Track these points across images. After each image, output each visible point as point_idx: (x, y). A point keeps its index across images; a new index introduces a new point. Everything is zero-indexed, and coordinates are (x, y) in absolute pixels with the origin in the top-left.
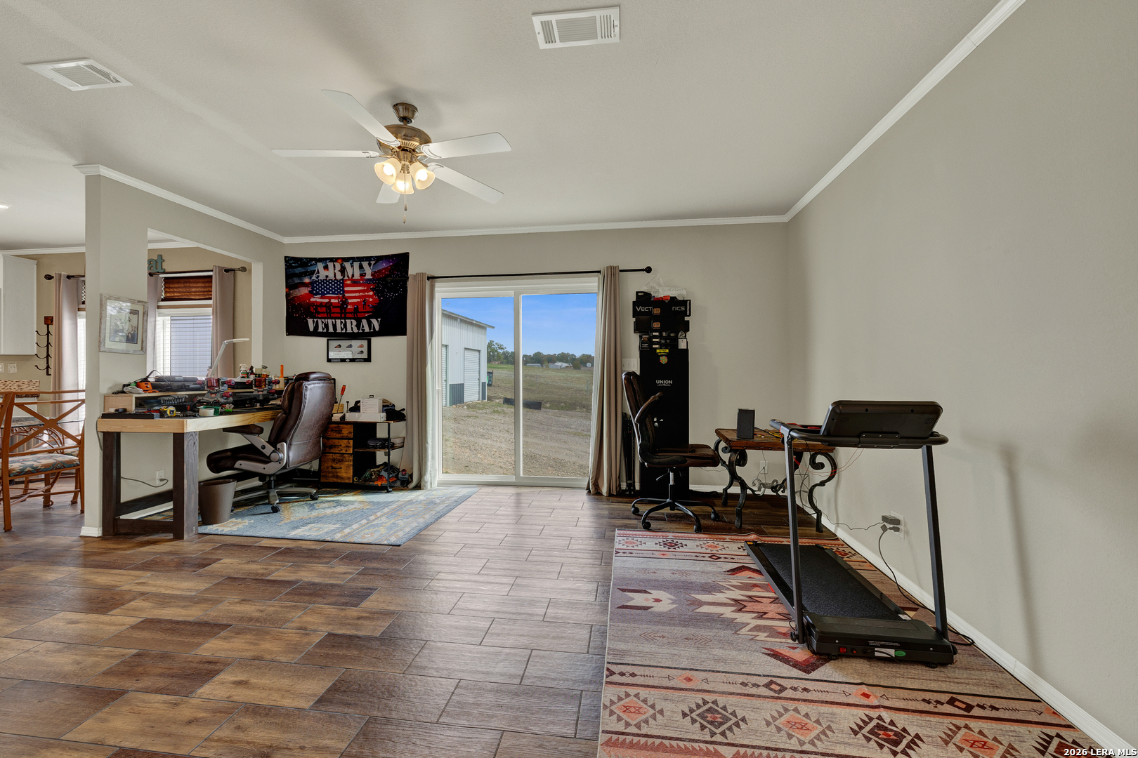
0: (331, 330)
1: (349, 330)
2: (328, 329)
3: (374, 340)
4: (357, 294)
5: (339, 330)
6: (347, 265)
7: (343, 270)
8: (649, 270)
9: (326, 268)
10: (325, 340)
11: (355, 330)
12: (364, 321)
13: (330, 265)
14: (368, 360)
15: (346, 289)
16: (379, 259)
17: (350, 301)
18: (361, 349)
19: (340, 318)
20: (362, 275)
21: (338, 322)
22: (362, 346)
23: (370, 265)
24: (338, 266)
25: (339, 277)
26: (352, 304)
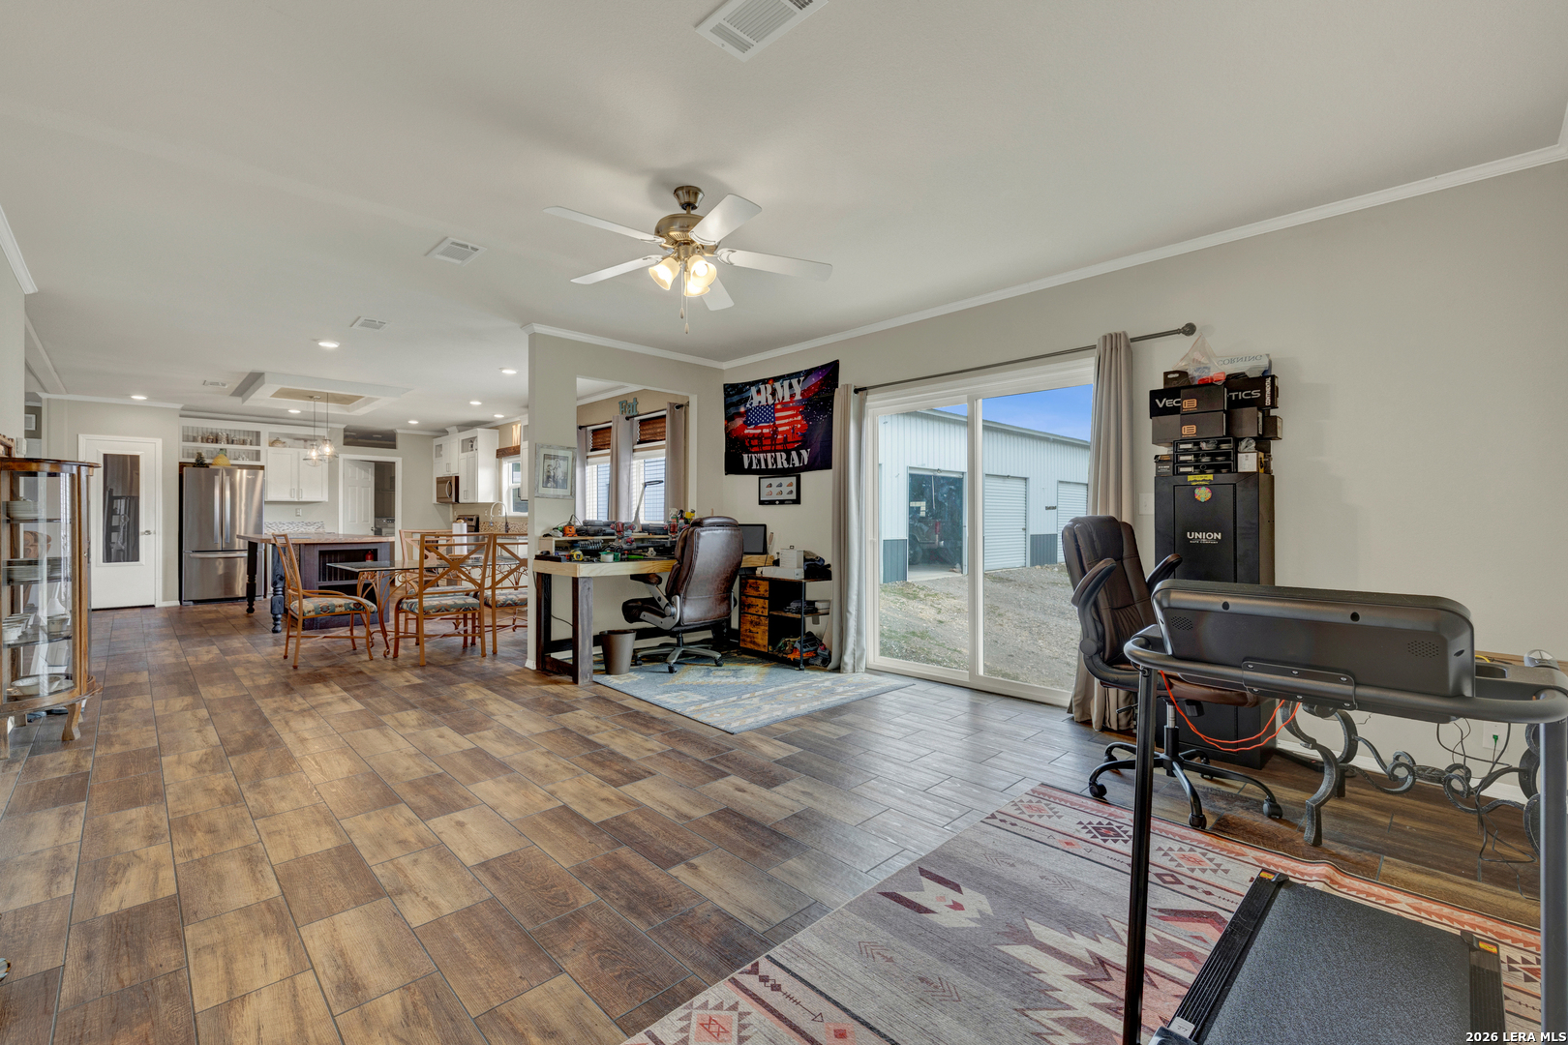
0: (763, 467)
1: (780, 466)
2: (760, 466)
3: (804, 476)
4: (787, 421)
5: (770, 467)
6: (777, 385)
7: (774, 393)
8: (1189, 329)
9: (759, 392)
10: (757, 477)
11: (786, 466)
12: (794, 453)
13: (762, 387)
14: (797, 501)
15: (777, 415)
16: (808, 373)
17: (780, 429)
18: (790, 488)
19: (770, 451)
20: (792, 396)
21: (769, 455)
22: (790, 485)
23: (799, 382)
24: (769, 387)
25: (771, 402)
26: (783, 432)
